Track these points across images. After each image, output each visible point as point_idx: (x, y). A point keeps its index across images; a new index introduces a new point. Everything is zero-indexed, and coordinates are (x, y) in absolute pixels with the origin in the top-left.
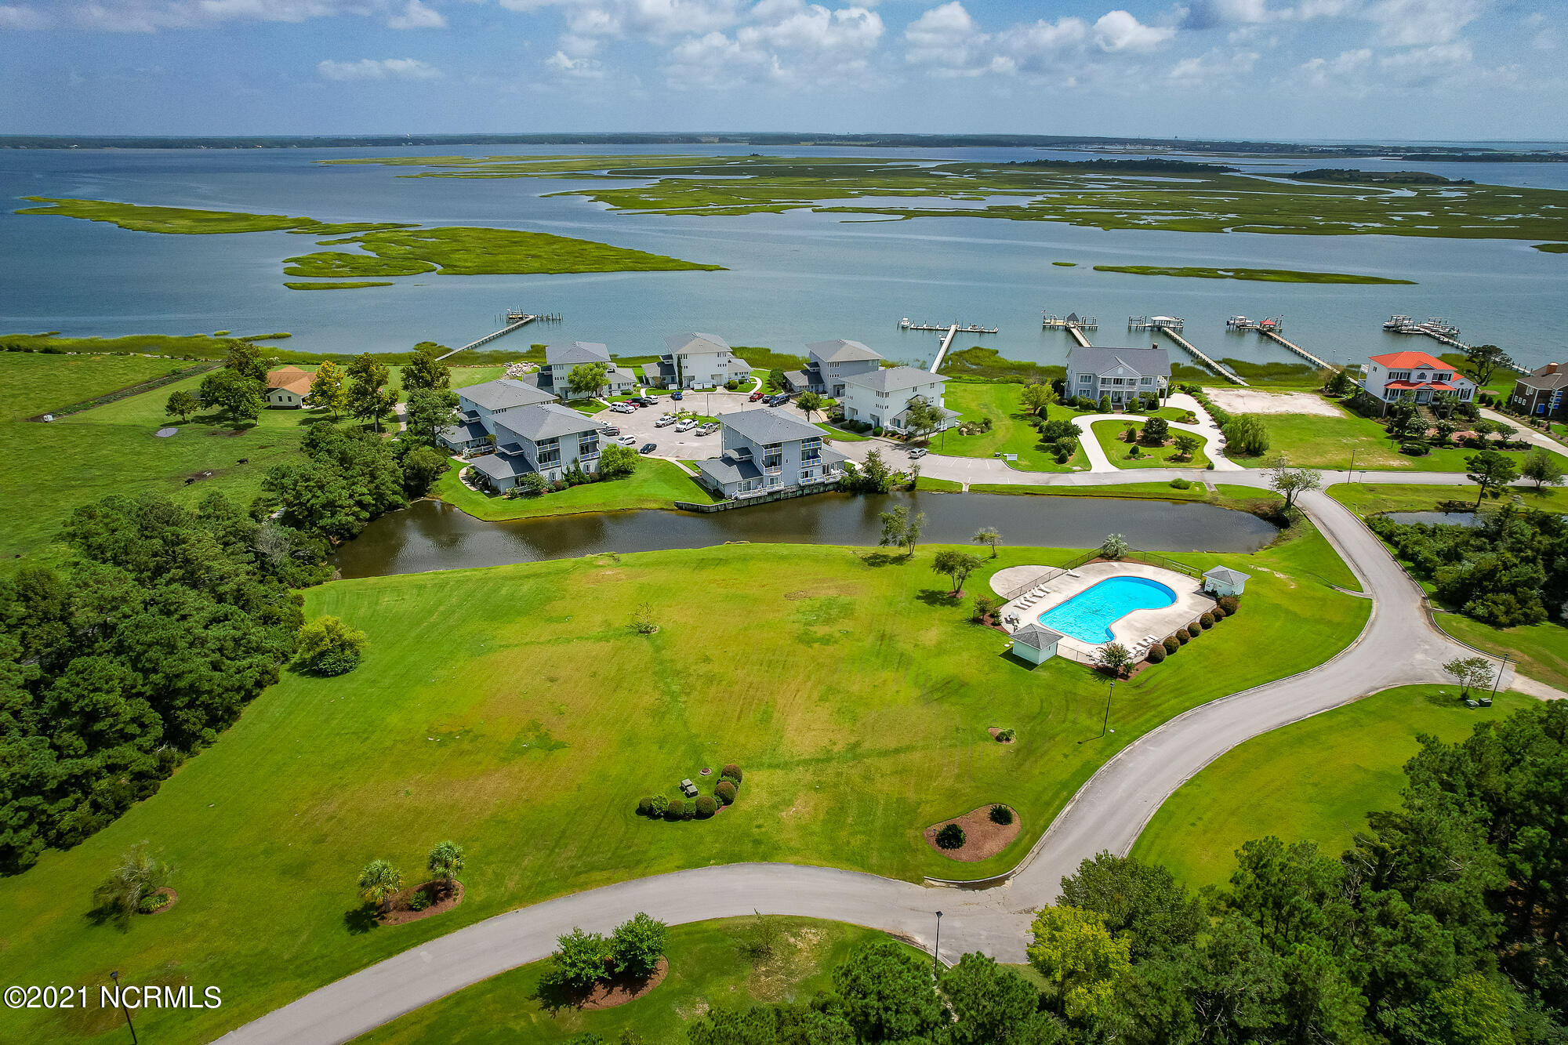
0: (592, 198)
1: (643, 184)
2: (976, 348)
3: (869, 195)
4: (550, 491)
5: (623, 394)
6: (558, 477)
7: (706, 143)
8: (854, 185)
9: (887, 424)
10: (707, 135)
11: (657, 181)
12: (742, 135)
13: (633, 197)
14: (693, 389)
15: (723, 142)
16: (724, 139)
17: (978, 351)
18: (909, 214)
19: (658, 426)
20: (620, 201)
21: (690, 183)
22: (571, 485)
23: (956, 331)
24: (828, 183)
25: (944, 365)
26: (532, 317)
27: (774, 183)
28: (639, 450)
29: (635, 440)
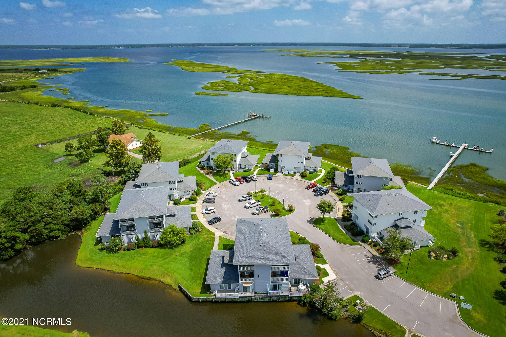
0: (334, 65)
1: (358, 60)
2: (473, 165)
3: (448, 67)
4: (124, 250)
5: (245, 171)
6: (134, 240)
7: (393, 47)
8: (444, 63)
9: (374, 235)
10: (395, 44)
11: (364, 59)
12: (408, 44)
13: (350, 65)
14: (283, 173)
15: (399, 47)
16: (400, 45)
17: (473, 167)
18: (464, 77)
19: (239, 201)
20: (343, 66)
21: (375, 61)
22: (139, 247)
23: (464, 148)
24: (433, 62)
25: (446, 175)
26: (258, 115)
27: (409, 62)
28: (208, 221)
29: (215, 211)
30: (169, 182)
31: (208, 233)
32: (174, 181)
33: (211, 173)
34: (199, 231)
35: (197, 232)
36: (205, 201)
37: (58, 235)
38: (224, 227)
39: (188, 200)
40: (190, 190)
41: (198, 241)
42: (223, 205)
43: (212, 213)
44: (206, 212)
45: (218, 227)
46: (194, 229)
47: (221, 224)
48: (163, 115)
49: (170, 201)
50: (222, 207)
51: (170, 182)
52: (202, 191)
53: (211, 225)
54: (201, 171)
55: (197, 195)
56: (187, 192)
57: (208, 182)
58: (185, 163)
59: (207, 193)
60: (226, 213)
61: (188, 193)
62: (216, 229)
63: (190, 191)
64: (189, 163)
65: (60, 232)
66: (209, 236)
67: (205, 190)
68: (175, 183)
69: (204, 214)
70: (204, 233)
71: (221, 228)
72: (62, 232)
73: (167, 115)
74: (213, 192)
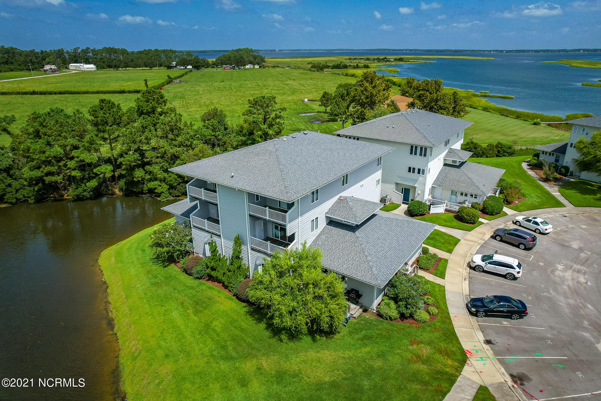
28: (472, 297)
29: (517, 275)
30: (412, 147)
31: (443, 345)
32: (426, 149)
33: (556, 180)
34: (411, 316)
35: (403, 316)
36: (501, 234)
37: (159, 190)
38: (525, 352)
39: (452, 215)
40: (470, 191)
41: (381, 355)
42: (560, 267)
43: (504, 276)
44: (483, 264)
45: (500, 340)
46: (396, 302)
47: (516, 333)
48: (503, 98)
49: (403, 203)
50: (553, 272)
51: (413, 150)
52: (505, 209)
53: (476, 315)
54: (531, 173)
55: (487, 213)
56: (459, 194)
57: (540, 195)
58: (499, 152)
59: (520, 218)
60: (562, 299)
61: (461, 198)
62: (488, 342)
63: (469, 196)
64: (511, 154)
65: (165, 187)
66: (437, 356)
67: (516, 209)
68: (425, 155)
69: (474, 269)
70: (426, 336)
71: (509, 351)
72: (169, 189)
73: (512, 98)
74: (539, 220)
